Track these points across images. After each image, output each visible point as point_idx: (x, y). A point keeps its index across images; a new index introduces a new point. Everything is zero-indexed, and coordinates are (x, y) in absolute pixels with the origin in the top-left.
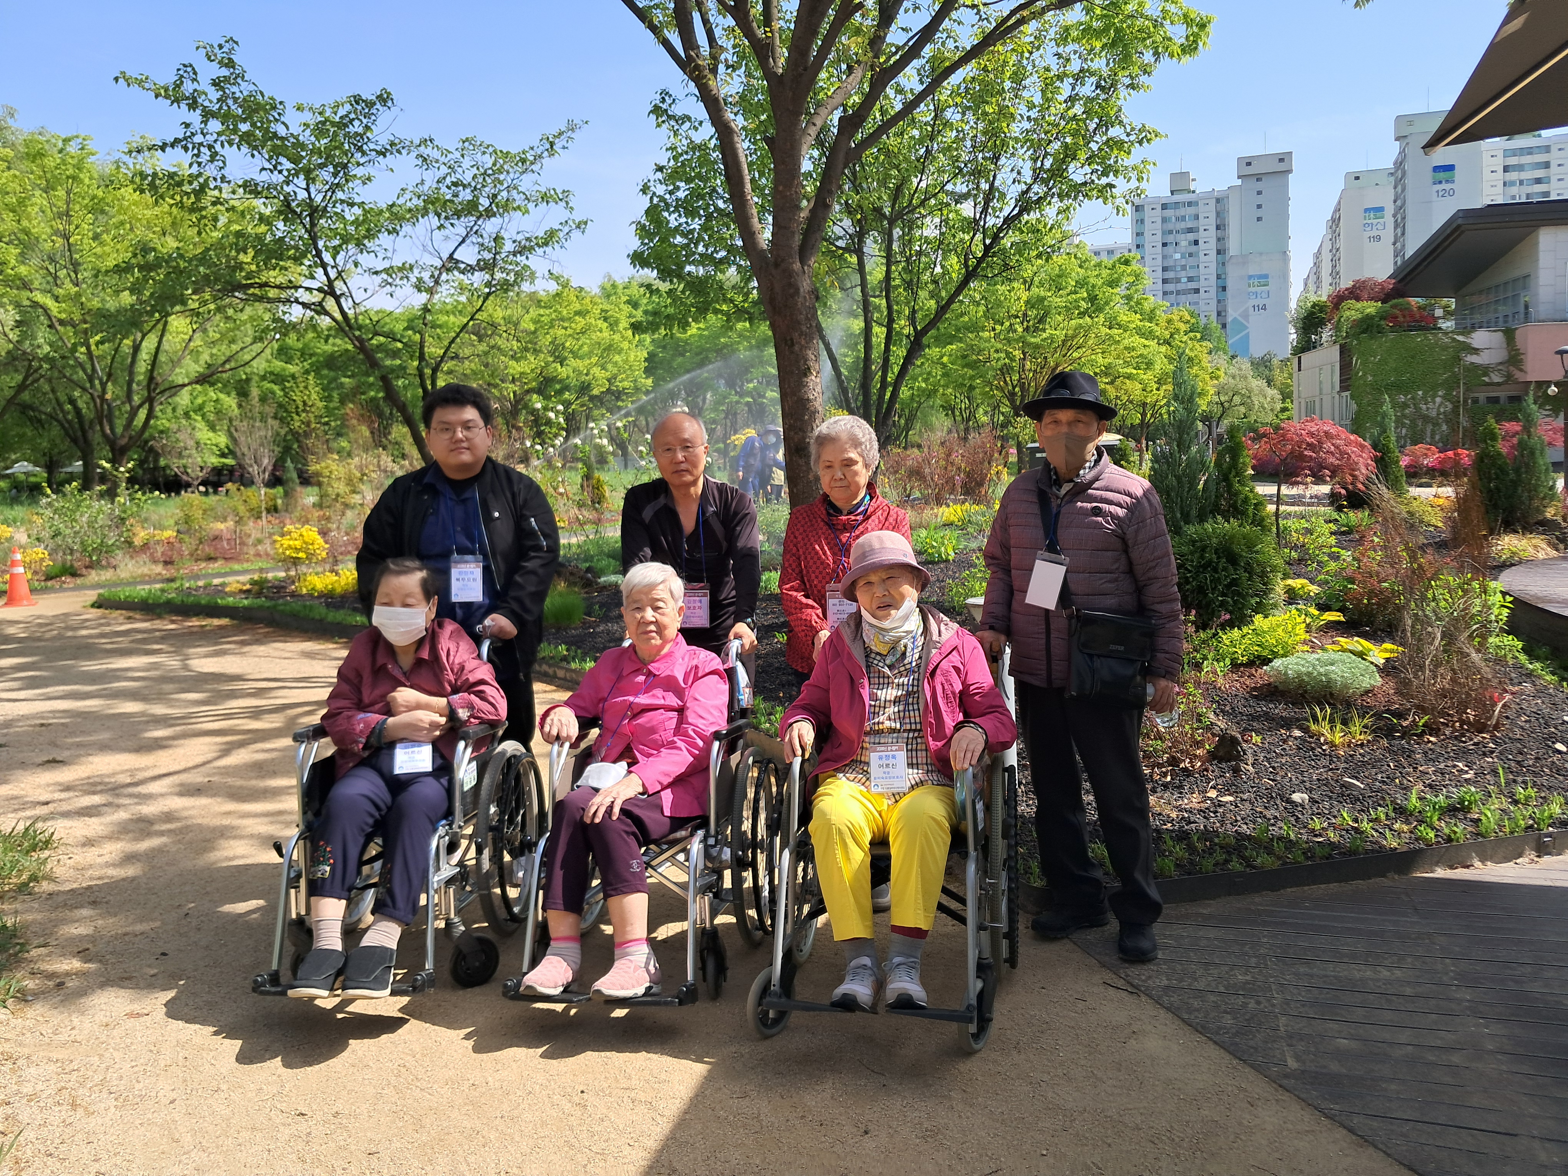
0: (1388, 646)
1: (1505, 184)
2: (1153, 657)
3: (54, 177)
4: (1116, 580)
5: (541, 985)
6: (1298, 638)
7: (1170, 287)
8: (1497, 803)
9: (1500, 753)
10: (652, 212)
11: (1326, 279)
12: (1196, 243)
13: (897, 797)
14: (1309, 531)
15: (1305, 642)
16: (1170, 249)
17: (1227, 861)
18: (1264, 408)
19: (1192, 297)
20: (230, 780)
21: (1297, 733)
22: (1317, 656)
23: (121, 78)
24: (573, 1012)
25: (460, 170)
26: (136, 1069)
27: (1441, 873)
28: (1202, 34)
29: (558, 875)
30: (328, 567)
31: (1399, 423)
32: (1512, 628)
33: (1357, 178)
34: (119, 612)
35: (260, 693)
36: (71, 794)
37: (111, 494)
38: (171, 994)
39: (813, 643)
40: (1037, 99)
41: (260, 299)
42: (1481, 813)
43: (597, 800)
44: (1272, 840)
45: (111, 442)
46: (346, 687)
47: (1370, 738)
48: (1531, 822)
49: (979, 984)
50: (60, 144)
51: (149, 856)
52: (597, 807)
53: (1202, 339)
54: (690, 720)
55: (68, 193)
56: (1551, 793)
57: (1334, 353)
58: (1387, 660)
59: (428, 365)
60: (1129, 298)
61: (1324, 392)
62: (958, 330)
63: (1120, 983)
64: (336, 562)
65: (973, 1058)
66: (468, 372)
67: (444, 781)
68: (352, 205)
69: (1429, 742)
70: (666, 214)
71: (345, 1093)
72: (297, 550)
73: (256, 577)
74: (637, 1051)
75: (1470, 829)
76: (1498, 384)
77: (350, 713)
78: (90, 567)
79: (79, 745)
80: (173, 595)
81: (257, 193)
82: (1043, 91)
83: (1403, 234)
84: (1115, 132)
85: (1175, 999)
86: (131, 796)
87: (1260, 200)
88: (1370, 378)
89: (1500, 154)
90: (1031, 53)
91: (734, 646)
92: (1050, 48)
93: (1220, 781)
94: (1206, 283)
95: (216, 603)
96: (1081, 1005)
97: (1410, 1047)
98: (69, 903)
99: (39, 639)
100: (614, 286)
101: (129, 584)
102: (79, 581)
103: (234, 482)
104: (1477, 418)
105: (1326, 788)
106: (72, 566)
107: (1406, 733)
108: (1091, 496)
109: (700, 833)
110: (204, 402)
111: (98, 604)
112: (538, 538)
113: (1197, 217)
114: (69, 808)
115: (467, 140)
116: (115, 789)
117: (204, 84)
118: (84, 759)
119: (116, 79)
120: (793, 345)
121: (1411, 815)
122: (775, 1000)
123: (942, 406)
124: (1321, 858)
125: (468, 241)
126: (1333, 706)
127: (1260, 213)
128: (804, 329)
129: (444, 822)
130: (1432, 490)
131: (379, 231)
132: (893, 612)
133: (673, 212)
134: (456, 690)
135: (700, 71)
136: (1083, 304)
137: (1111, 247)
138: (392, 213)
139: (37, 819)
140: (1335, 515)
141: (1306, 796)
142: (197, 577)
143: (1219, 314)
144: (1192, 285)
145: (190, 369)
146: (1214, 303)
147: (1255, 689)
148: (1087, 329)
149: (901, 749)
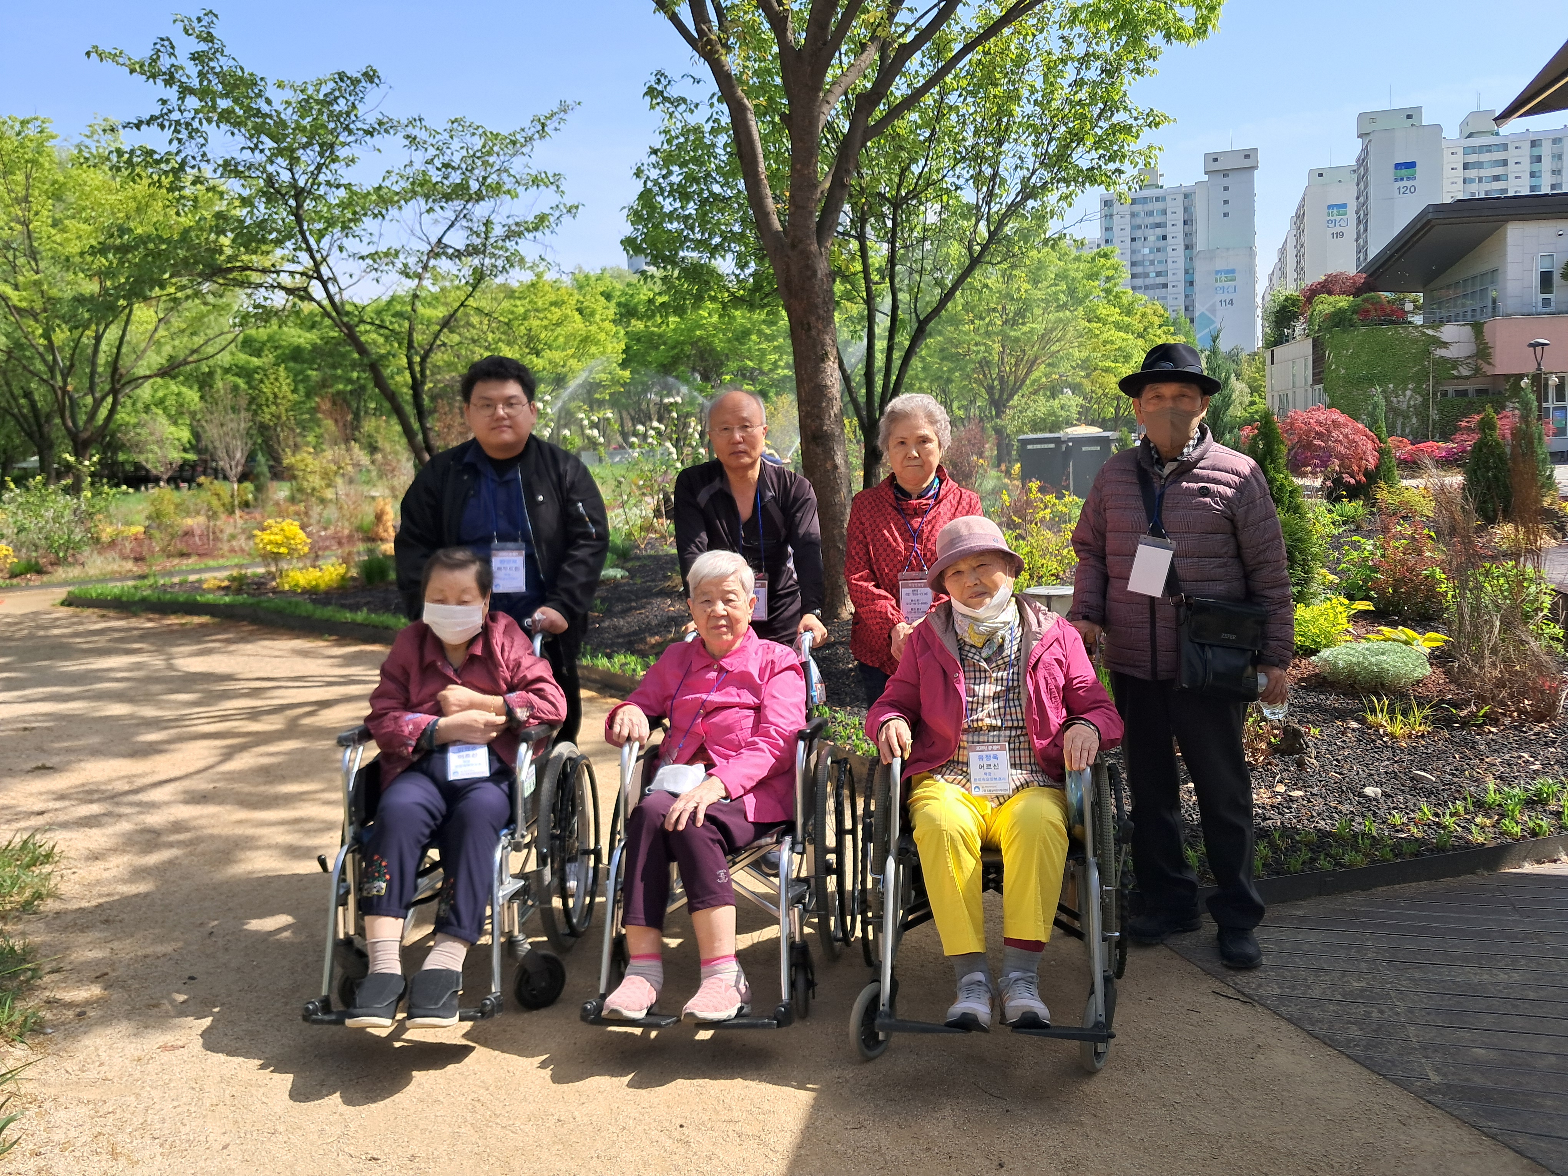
0: (1431, 635)
1: (1464, 181)
2: (1265, 645)
3: (11, 160)
4: (1225, 565)
5: (627, 1008)
7: (1139, 282)
10: (646, 197)
11: (1291, 274)
12: (1164, 238)
13: (1001, 800)
15: (1344, 632)
16: (1138, 244)
17: (1313, 860)
19: (1161, 292)
20: (236, 786)
21: (1354, 725)
23: (94, 52)
24: (653, 1034)
25: (448, 152)
26: (179, 1110)
27: (1529, 868)
28: (1212, 16)
29: (639, 887)
30: (308, 562)
33: (1321, 175)
34: (91, 610)
35: (254, 693)
36: (67, 803)
37: (74, 490)
38: (207, 1022)
39: (890, 637)
40: (1039, 84)
41: (241, 284)
42: (1559, 805)
43: (678, 805)
44: (1355, 836)
45: (73, 435)
46: (391, 686)
47: (1430, 729)
50: (17, 127)
51: (158, 871)
52: (680, 812)
54: (771, 719)
55: (27, 177)
57: (1307, 346)
58: (1434, 649)
59: (417, 353)
60: (1108, 291)
61: (1297, 385)
63: (1230, 992)
64: (317, 557)
66: (440, 363)
67: (505, 786)
68: (338, 186)
69: (1490, 732)
70: (660, 199)
71: (417, 1132)
72: (279, 545)
73: (235, 573)
74: (731, 1077)
75: (1552, 822)
76: (1467, 378)
77: (397, 714)
78: (57, 563)
79: (68, 750)
80: (148, 592)
81: (238, 174)
82: (1045, 76)
83: (1366, 230)
84: (1120, 117)
85: (1293, 1009)
86: (131, 804)
87: (1226, 195)
88: (1343, 371)
89: (1460, 151)
90: (1034, 36)
91: (807, 640)
92: (1054, 32)
93: (1285, 775)
94: (1175, 278)
95: (195, 600)
96: (1194, 1017)
97: (1551, 1057)
98: (79, 922)
99: (10, 639)
100: (587, 277)
101: (99, 581)
102: (45, 578)
103: (207, 476)
104: (1448, 411)
105: (1396, 782)
106: (37, 563)
107: (1465, 723)
108: (1197, 475)
109: (788, 839)
110: (165, 396)
111: (68, 602)
112: (585, 524)
113: (1165, 212)
114: (66, 818)
115: (456, 120)
116: (114, 797)
117: (183, 58)
118: (75, 766)
119: (88, 54)
120: (809, 329)
121: (1491, 808)
122: (886, 1021)
124: (1409, 854)
125: (457, 225)
126: (1388, 695)
127: (1226, 208)
128: (821, 312)
129: (505, 831)
131: (365, 215)
132: (988, 600)
133: (668, 196)
134: (512, 689)
135: (712, 46)
136: (1063, 297)
138: (379, 196)
139: (37, 830)
140: (1330, 506)
141: (1379, 790)
142: (171, 574)
143: (1187, 309)
144: (1161, 280)
145: (152, 361)
146: (1182, 297)
147: (1302, 679)
148: (1066, 323)
149: (1002, 749)
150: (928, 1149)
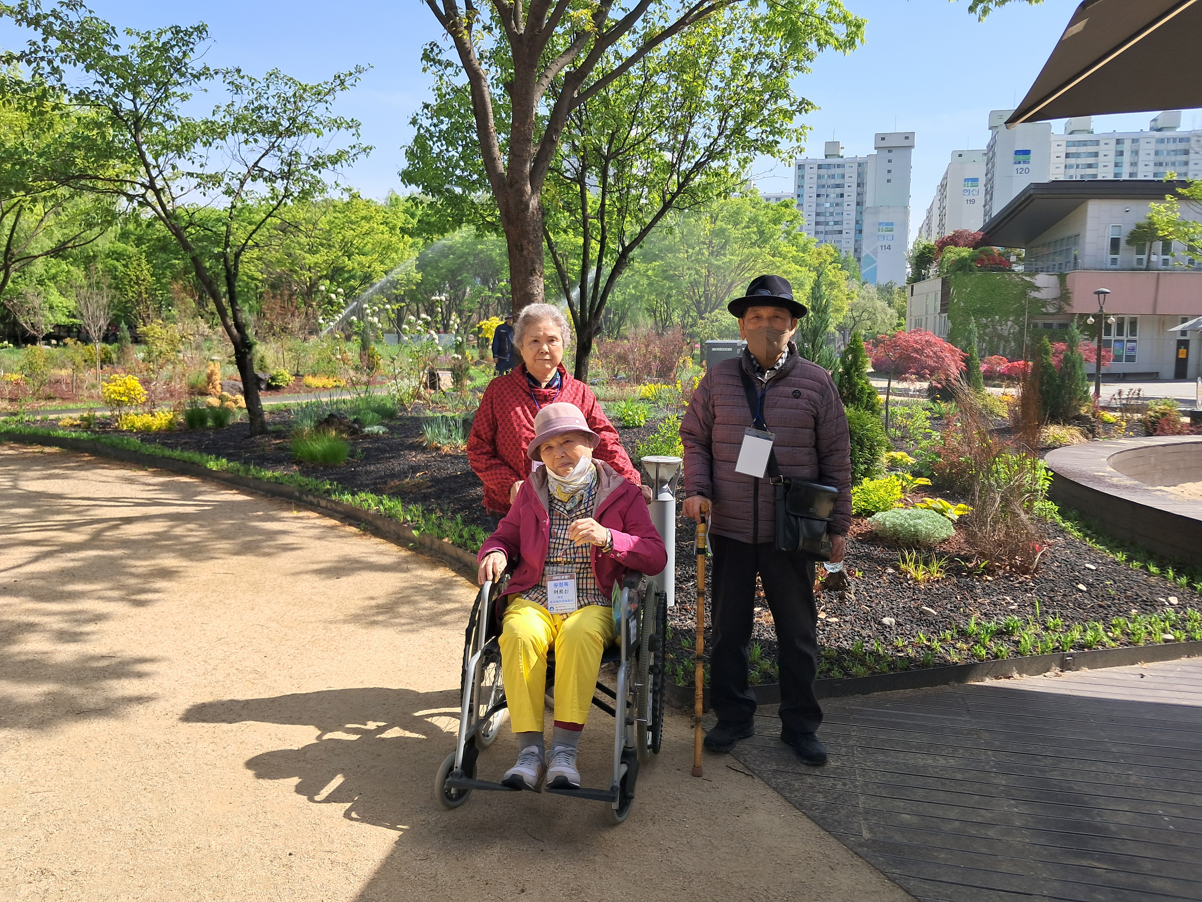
0: (962, 506)
1: (1066, 167)
6: (895, 497)
7: (821, 228)
8: (1033, 629)
9: (1038, 590)
11: (935, 229)
12: (842, 195)
13: (567, 616)
14: (910, 416)
15: (900, 500)
16: (822, 199)
17: (829, 670)
18: (885, 323)
19: (837, 237)
21: (890, 570)
22: (908, 511)
25: (265, 96)
27: (989, 682)
28: (858, 33)
30: (146, 409)
31: (981, 339)
32: (1052, 495)
33: (960, 155)
39: (509, 491)
40: (728, 73)
41: (91, 189)
42: (1021, 636)
44: (865, 654)
47: (944, 576)
48: (1057, 644)
49: (624, 768)
53: (842, 269)
56: (1074, 622)
57: (937, 284)
58: (961, 516)
60: (788, 233)
61: (929, 312)
62: (660, 251)
63: (740, 767)
64: (153, 406)
65: (617, 829)
66: (273, 260)
69: (987, 580)
70: (430, 142)
72: (121, 394)
73: (86, 414)
75: (1012, 648)
76: (1053, 314)
80: (14, 426)
83: (991, 199)
84: (783, 103)
85: (781, 780)
87: (890, 166)
88: (962, 304)
89: (1064, 144)
93: (829, 606)
94: (848, 227)
95: (49, 434)
96: (706, 785)
97: (957, 823)
100: (396, 199)
103: (72, 337)
104: (1037, 337)
105: (909, 614)
107: (970, 573)
110: (57, 273)
113: (843, 176)
115: (272, 72)
120: (522, 250)
121: (970, 636)
122: (456, 780)
123: (647, 309)
124: (901, 669)
125: (270, 154)
126: (918, 550)
127: (889, 176)
128: (532, 237)
130: (1002, 390)
131: (195, 141)
132: (572, 468)
133: (437, 141)
135: (457, 28)
136: (754, 237)
137: (778, 195)
138: (206, 128)
140: (931, 405)
141: (893, 620)
142: (37, 412)
143: (856, 250)
144: (837, 228)
145: (45, 245)
146: (852, 242)
147: (860, 535)
148: (758, 256)
149: (571, 578)
150: (472, 877)
